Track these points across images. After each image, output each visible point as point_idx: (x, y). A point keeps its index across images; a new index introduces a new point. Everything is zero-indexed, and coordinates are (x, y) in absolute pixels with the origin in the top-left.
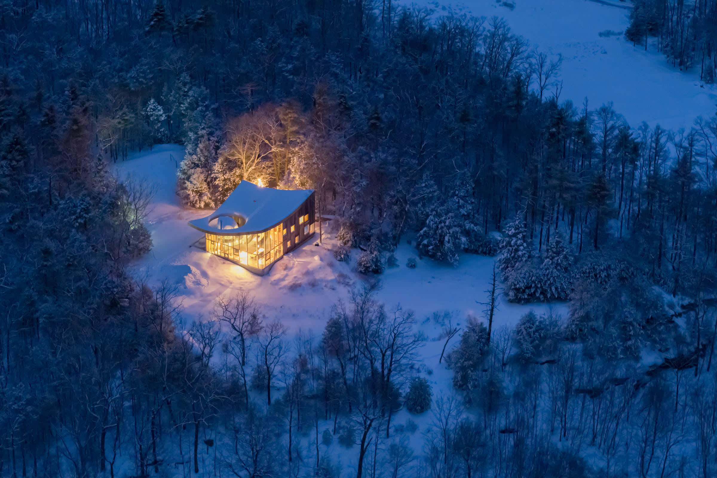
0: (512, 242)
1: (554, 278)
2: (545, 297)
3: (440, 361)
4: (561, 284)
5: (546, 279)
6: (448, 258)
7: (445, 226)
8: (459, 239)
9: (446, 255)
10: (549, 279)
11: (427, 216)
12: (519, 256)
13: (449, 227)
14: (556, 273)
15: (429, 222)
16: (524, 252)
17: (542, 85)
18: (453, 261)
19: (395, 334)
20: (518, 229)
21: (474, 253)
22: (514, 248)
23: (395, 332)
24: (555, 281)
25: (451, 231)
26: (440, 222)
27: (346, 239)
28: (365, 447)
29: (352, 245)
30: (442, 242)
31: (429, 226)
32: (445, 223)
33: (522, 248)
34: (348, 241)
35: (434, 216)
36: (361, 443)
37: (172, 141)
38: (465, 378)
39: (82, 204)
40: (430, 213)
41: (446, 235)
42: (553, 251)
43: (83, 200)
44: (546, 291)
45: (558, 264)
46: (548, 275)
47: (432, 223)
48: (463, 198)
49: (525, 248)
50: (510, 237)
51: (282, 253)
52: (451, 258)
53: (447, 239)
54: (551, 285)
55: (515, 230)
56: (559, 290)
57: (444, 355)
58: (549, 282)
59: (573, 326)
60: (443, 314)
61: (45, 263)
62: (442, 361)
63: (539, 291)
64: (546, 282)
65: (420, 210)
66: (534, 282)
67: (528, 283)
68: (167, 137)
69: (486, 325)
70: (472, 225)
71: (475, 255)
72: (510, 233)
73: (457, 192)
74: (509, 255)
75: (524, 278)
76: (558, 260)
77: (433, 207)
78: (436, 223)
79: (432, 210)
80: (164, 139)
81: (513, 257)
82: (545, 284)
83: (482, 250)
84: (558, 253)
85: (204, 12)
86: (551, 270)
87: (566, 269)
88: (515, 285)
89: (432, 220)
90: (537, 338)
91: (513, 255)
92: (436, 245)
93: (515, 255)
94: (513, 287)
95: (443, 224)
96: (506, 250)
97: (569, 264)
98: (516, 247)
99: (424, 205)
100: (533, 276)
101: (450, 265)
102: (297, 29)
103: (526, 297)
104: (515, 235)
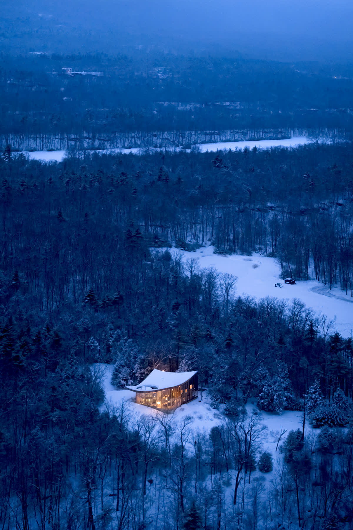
0: (313, 396)
1: (338, 413)
2: (334, 424)
3: (276, 450)
4: (343, 417)
5: (333, 414)
6: (276, 410)
7: (274, 391)
8: (282, 399)
9: (275, 408)
10: (335, 414)
11: (263, 386)
12: (317, 404)
13: (276, 391)
14: (339, 410)
15: (264, 389)
16: (320, 402)
17: (325, 333)
18: (279, 411)
19: (252, 425)
20: (316, 389)
21: (291, 410)
22: (314, 400)
23: (252, 424)
24: (338, 415)
25: (277, 394)
26: (271, 389)
27: (217, 398)
28: (238, 482)
29: (220, 401)
30: (272, 399)
31: (264, 392)
32: (274, 389)
33: (319, 399)
34: (218, 399)
35: (267, 386)
36: (236, 479)
37: (103, 361)
38: (291, 456)
39: (65, 375)
40: (264, 385)
41: (274, 396)
42: (337, 400)
43: (65, 373)
44: (334, 420)
45: (340, 406)
46: (334, 412)
47: (266, 390)
48: (283, 378)
49: (320, 400)
50: (312, 394)
51: (180, 404)
52: (278, 410)
53: (275, 397)
54: (336, 417)
55: (314, 390)
56: (342, 420)
57: (278, 446)
58: (335, 416)
59: (351, 435)
60: (275, 432)
61: (53, 394)
62: (277, 449)
63: (330, 420)
64: (334, 415)
65: (258, 384)
66: (326, 415)
67: (323, 416)
68: (100, 359)
69: (301, 430)
70: (289, 394)
71: (291, 411)
72: (311, 392)
73: (279, 375)
74: (311, 404)
75: (321, 414)
76: (339, 404)
77: (266, 381)
78: (268, 390)
79: (266, 383)
80: (99, 360)
81: (314, 405)
82: (333, 417)
83: (296, 408)
84: (339, 401)
85: (118, 294)
86: (336, 409)
87: (345, 410)
88: (316, 417)
89: (266, 388)
90: (331, 439)
91: (314, 404)
92: (269, 402)
93: (315, 404)
94: (315, 418)
95: (272, 390)
96: (310, 402)
97: (347, 407)
98: (315, 399)
99: (260, 381)
100: (326, 412)
101: (277, 414)
102: (174, 306)
103: (323, 423)
104: (314, 393)
